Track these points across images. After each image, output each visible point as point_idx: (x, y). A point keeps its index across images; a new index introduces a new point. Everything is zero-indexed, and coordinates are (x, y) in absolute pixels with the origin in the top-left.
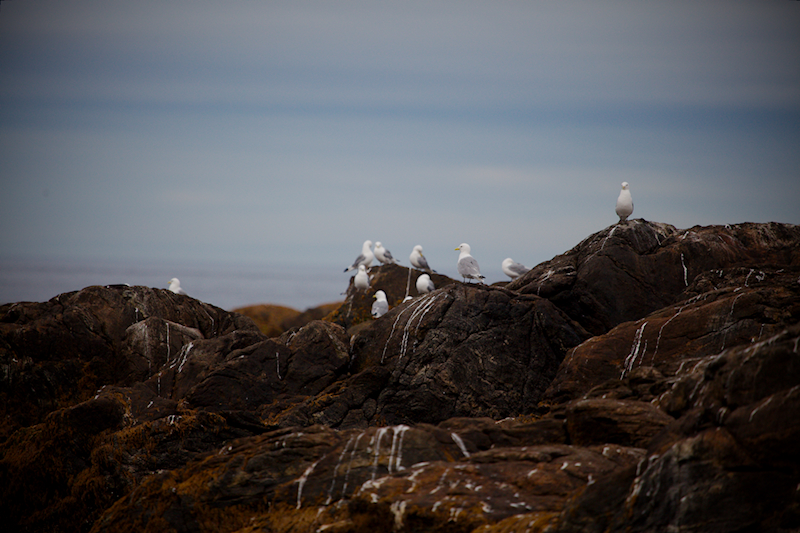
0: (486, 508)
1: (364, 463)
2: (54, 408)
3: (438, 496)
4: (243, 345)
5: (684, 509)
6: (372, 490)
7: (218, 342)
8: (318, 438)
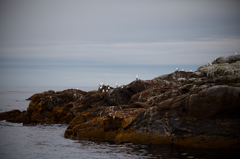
0: (125, 117)
1: (109, 111)
2: (64, 105)
3: (119, 115)
4: (88, 96)
5: (152, 116)
6: (110, 114)
7: (85, 96)
8: (102, 108)
